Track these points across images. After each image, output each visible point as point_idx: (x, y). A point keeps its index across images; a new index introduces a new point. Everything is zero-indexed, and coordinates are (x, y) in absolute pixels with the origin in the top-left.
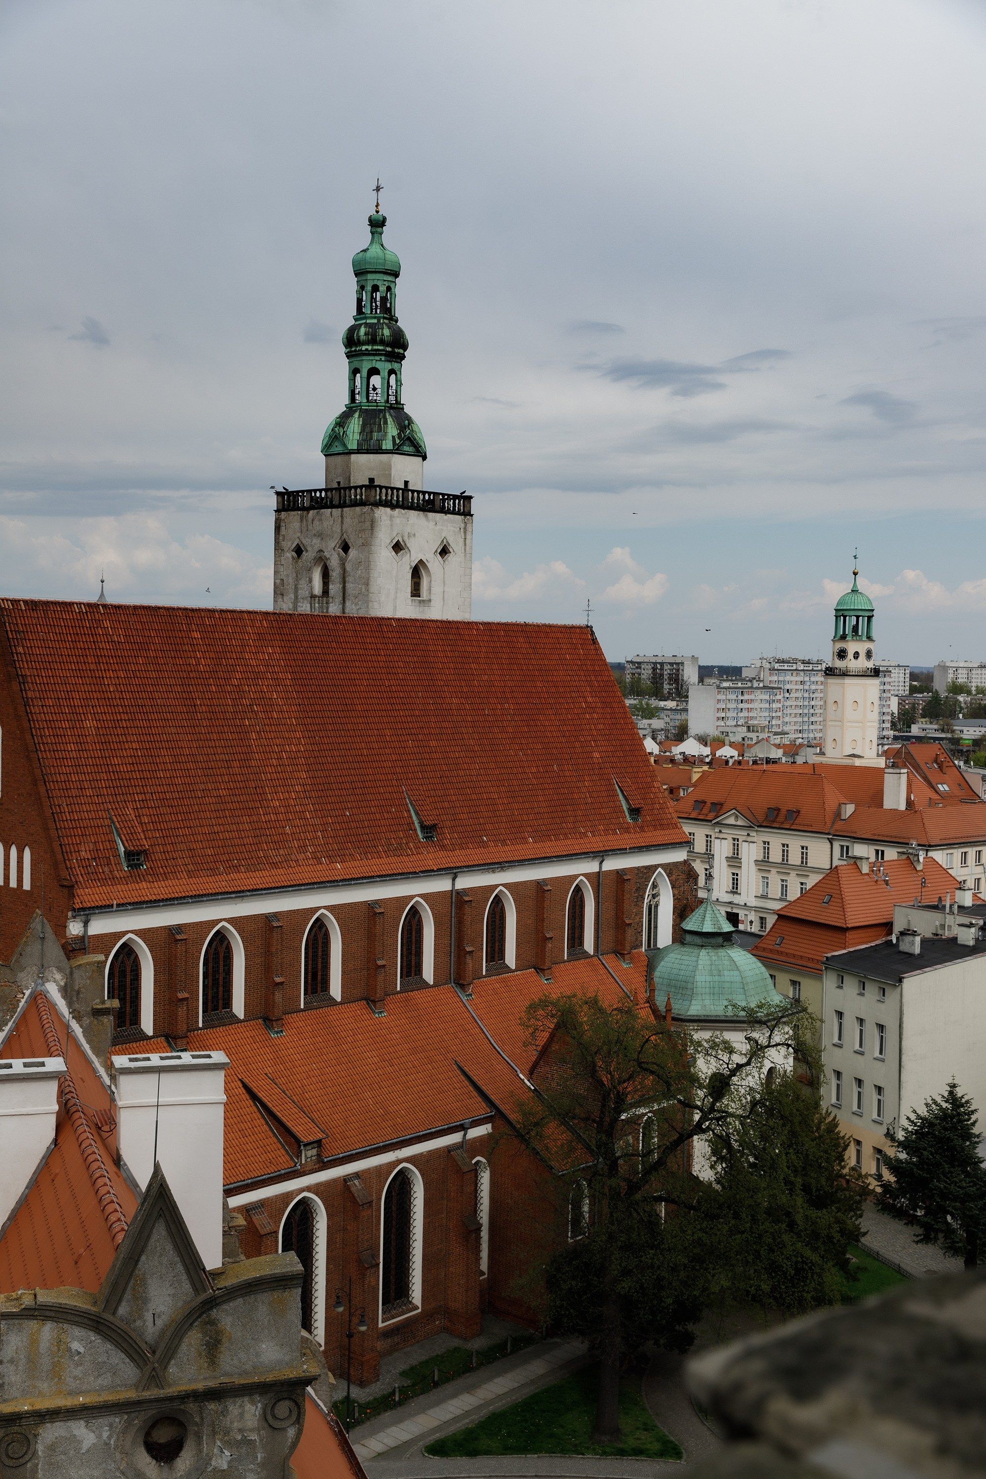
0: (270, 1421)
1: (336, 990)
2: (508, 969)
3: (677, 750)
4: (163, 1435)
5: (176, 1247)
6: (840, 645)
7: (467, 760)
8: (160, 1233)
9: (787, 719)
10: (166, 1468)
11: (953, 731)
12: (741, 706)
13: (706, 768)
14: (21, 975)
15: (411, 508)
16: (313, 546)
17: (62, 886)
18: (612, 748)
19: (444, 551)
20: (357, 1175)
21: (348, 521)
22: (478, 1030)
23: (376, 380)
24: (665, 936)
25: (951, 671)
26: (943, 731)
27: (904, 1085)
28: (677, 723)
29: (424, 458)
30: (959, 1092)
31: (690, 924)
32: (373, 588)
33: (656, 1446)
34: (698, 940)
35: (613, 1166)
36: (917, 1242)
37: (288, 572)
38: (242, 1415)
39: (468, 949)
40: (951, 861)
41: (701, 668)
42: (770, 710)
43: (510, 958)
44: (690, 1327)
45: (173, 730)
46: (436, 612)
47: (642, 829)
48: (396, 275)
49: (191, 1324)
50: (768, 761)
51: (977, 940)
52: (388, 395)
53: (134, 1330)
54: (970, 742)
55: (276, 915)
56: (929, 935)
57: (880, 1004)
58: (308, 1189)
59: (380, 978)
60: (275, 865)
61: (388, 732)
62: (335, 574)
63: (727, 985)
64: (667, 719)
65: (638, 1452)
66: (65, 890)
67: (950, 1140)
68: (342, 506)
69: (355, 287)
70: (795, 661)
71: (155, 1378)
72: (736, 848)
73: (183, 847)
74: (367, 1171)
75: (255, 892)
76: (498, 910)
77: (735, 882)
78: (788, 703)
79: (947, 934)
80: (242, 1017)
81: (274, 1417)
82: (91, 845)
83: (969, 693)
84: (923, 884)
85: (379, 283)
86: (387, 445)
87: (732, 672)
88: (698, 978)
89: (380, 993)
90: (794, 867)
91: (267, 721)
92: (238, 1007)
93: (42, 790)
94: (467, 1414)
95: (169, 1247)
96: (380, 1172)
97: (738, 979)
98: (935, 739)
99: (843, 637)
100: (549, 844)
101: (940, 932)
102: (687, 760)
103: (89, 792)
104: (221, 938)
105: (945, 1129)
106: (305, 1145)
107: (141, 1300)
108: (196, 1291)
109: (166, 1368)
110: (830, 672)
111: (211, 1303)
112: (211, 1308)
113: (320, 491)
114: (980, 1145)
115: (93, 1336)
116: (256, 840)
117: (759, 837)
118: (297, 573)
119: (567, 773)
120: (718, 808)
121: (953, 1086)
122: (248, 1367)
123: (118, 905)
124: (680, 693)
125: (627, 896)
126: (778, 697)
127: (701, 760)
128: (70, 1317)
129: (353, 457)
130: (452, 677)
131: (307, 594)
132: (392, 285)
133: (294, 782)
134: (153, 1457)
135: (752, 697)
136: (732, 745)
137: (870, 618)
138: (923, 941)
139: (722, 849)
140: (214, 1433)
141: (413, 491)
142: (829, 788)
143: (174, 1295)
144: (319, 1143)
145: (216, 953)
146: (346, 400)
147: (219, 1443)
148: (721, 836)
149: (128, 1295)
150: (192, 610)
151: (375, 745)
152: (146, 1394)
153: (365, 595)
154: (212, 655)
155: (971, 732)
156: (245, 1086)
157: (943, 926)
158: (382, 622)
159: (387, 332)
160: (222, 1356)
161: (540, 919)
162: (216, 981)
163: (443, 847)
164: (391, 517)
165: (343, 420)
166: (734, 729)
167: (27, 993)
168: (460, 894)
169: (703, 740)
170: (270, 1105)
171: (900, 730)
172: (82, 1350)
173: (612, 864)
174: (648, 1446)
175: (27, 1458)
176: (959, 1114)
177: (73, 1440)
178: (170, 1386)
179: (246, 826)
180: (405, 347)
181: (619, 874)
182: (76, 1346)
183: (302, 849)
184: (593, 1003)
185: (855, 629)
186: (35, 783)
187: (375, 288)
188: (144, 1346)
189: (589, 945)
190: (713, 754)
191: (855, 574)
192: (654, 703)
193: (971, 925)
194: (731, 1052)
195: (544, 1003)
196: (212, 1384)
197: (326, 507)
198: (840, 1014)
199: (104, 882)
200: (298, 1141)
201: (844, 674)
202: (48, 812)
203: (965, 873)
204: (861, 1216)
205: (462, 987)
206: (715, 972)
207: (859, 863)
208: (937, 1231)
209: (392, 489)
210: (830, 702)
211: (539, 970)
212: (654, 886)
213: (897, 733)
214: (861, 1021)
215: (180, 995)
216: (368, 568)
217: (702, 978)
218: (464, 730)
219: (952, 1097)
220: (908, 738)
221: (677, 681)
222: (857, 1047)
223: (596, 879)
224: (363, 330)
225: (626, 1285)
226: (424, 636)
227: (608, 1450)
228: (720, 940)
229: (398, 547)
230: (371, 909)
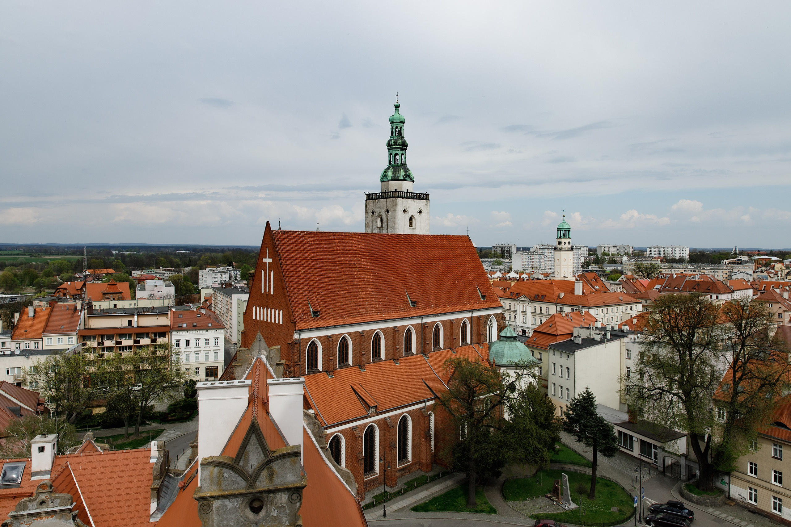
0: (291, 500)
1: (383, 356)
2: (441, 349)
3: (507, 276)
4: (256, 504)
5: (259, 443)
6: (559, 240)
7: (427, 280)
8: (253, 438)
9: (546, 265)
10: (256, 515)
11: (603, 268)
12: (530, 261)
13: (516, 281)
14: (253, 352)
15: (409, 198)
16: (377, 211)
17: (292, 323)
18: (476, 276)
19: (420, 212)
20: (389, 417)
21: (388, 203)
22: (430, 369)
23: (397, 157)
24: (494, 338)
25: (603, 248)
26: (600, 268)
27: (576, 388)
28: (509, 267)
29: (413, 182)
30: (589, 391)
31: (502, 334)
32: (397, 225)
33: (488, 509)
34: (505, 339)
35: (472, 414)
36: (576, 442)
37: (369, 220)
38: (281, 498)
39: (427, 342)
40: (597, 312)
41: (517, 248)
42: (540, 262)
43: (442, 345)
44: (500, 469)
45: (329, 272)
46: (417, 232)
47: (486, 302)
48: (404, 123)
49: (264, 468)
50: (538, 279)
51: (601, 339)
52: (401, 162)
53: (245, 470)
54: (609, 272)
55: (362, 332)
56: (585, 337)
57: (567, 361)
58: (373, 422)
59: (398, 352)
60: (362, 315)
61: (400, 271)
62: (384, 220)
63: (515, 354)
64: (506, 265)
65: (482, 511)
66: (293, 324)
67: (586, 407)
68: (386, 198)
69: (390, 127)
70: (548, 245)
71: (251, 485)
72: (525, 308)
73: (332, 309)
74: (392, 416)
75: (355, 324)
76: (437, 329)
77: (525, 320)
78: (546, 260)
79: (592, 337)
80: (352, 365)
81: (292, 499)
82: (302, 310)
83: (609, 255)
84: (584, 320)
85: (398, 126)
86: (401, 178)
87: (527, 249)
88: (505, 352)
89: (397, 357)
90: (538, 314)
91: (360, 268)
92: (350, 362)
93: (286, 292)
94: (426, 497)
95: (256, 443)
96: (397, 416)
97: (519, 352)
98: (597, 271)
99: (560, 238)
100: (454, 307)
101: (589, 336)
102: (511, 279)
103: (301, 292)
104: (344, 339)
105: (585, 403)
106: (371, 407)
107: (247, 460)
108: (265, 457)
109: (255, 482)
110: (556, 249)
111: (270, 462)
112: (270, 463)
113: (380, 193)
114: (597, 409)
115: (231, 472)
116: (356, 307)
117: (532, 304)
118: (373, 220)
119: (461, 284)
120: (518, 295)
121: (588, 389)
122: (283, 483)
123: (310, 329)
124: (510, 257)
125: (481, 325)
126: (543, 258)
127: (515, 279)
128: (223, 466)
129: (390, 182)
130: (422, 253)
131: (376, 227)
132: (402, 126)
133: (369, 288)
134: (252, 512)
135: (534, 258)
136: (526, 274)
137: (569, 231)
138: (582, 339)
139: (520, 308)
140: (272, 504)
141: (409, 193)
142: (555, 288)
143: (258, 459)
144: (376, 407)
145: (343, 344)
146: (388, 164)
147: (273, 507)
148: (520, 304)
149: (243, 458)
150: (335, 233)
151: (396, 276)
152: (248, 491)
153: (394, 227)
154: (342, 247)
155: (610, 268)
156: (352, 388)
157: (590, 334)
158: (398, 235)
159: (400, 141)
160: (274, 479)
161: (452, 332)
162: (343, 353)
163: (418, 309)
164: (402, 201)
165: (386, 171)
166: (528, 268)
167: (255, 358)
168: (424, 324)
169: (516, 272)
170: (360, 394)
171: (585, 268)
172: (227, 476)
173: (476, 314)
174: (485, 509)
175: (210, 511)
176: (589, 398)
177: (224, 505)
178: (256, 488)
179: (353, 303)
180: (407, 146)
181: (479, 318)
182: (225, 475)
183: (371, 310)
184: (466, 360)
185: (564, 235)
186: (283, 289)
187: (397, 128)
188: (247, 475)
189: (468, 341)
190: (520, 277)
191: (564, 216)
192: (501, 260)
193: (599, 334)
194: (510, 377)
195: (450, 360)
196: (270, 488)
197: (381, 198)
198: (554, 364)
199: (306, 321)
200: (369, 406)
201: (561, 250)
202: (288, 299)
203: (599, 317)
204: (560, 433)
205: (425, 355)
206: (511, 350)
207: (561, 313)
208: (582, 438)
209: (403, 192)
210: (556, 259)
211: (451, 349)
212: (491, 321)
213: (584, 269)
214: (561, 366)
215: (331, 358)
216: (395, 218)
217: (506, 352)
218: (426, 270)
219: (587, 392)
220: (587, 271)
221: (509, 253)
222: (560, 375)
223: (471, 319)
224: (393, 141)
225: (476, 456)
226: (412, 240)
227: (472, 510)
228: (512, 339)
229: (405, 211)
230: (395, 330)
